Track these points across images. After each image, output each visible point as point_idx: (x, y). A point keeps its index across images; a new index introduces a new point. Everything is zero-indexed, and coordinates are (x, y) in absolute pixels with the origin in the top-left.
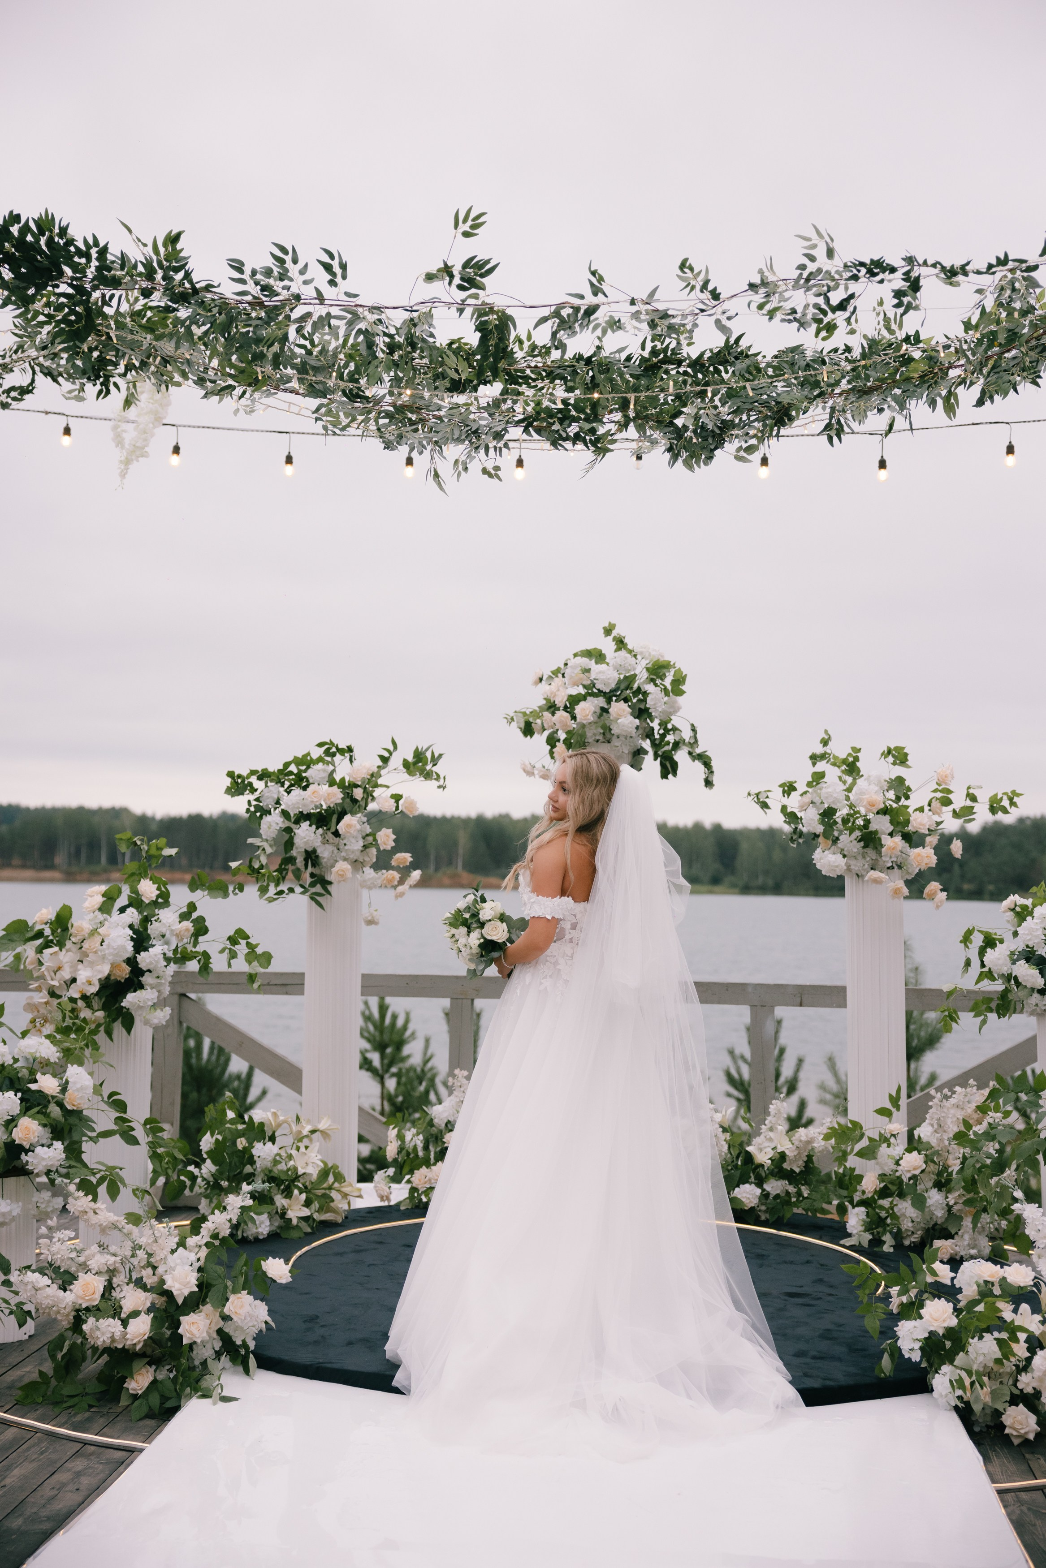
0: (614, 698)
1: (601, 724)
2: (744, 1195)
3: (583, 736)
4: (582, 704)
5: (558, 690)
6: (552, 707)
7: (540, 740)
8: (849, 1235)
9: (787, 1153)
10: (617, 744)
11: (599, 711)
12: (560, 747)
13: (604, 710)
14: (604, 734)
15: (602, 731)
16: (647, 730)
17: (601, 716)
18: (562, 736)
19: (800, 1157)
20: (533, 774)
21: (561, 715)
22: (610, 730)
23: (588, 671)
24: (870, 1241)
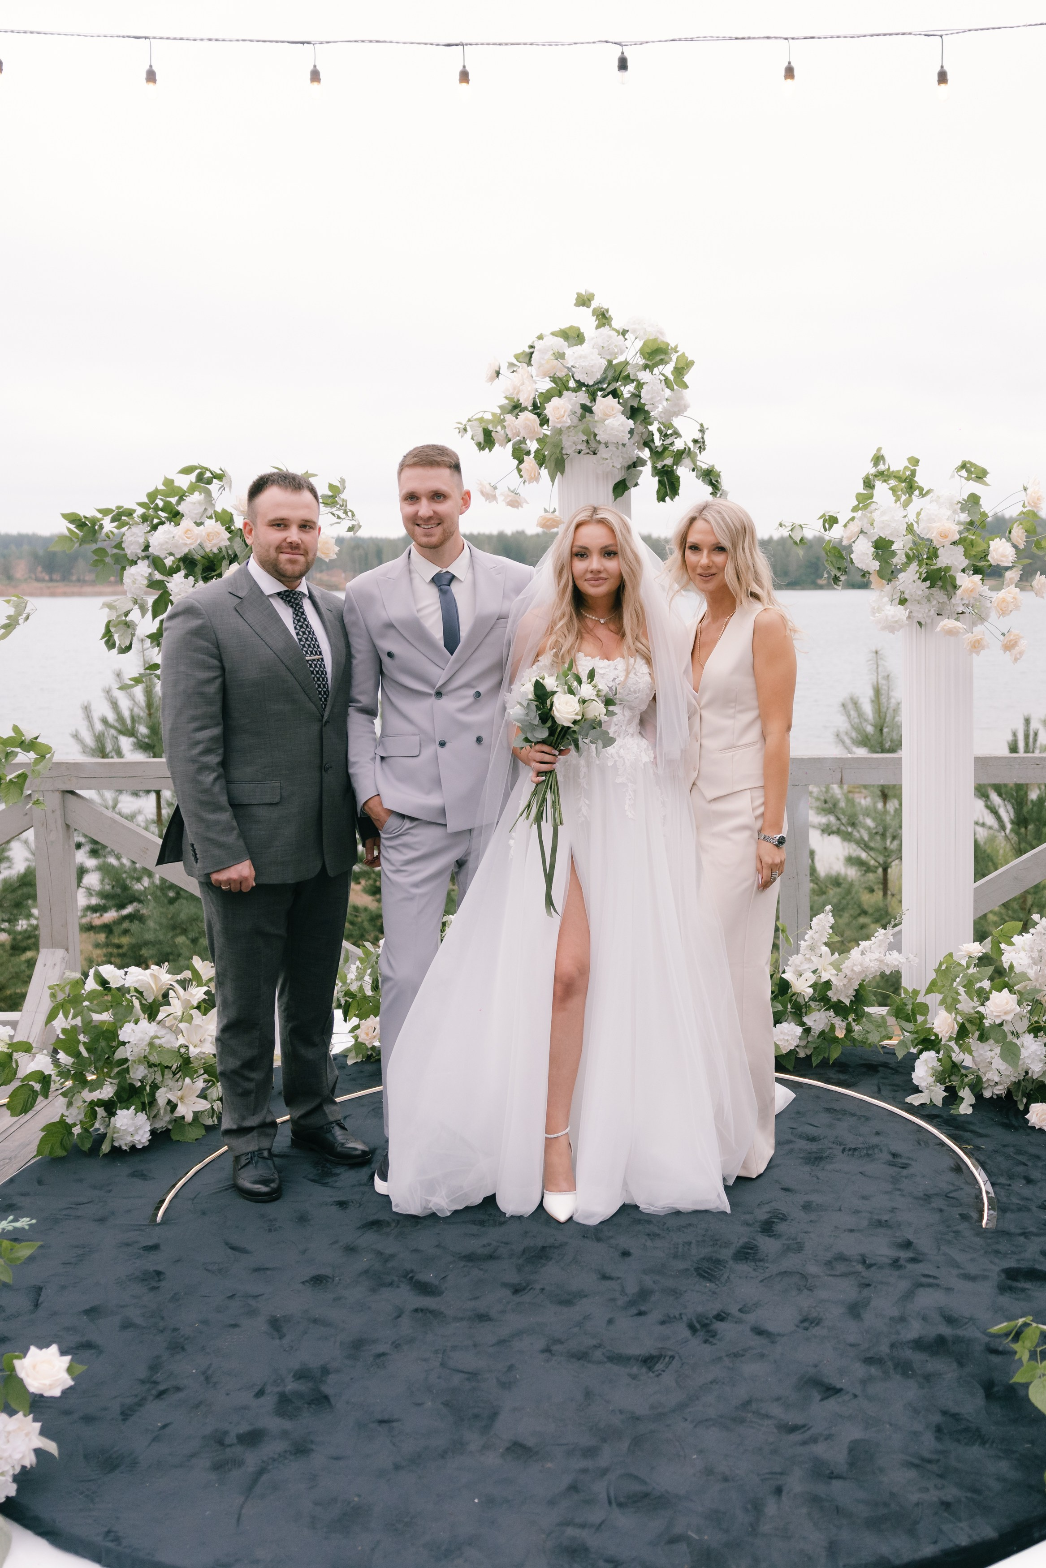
0: (599, 393)
1: (582, 427)
2: (781, 1037)
3: (558, 446)
4: (555, 400)
5: (523, 384)
6: (516, 408)
7: (503, 453)
8: (916, 1090)
9: (834, 981)
10: (605, 456)
11: (579, 411)
12: (530, 461)
13: (587, 409)
14: (587, 442)
15: (585, 438)
16: (645, 437)
17: (582, 417)
18: (533, 446)
19: (851, 985)
20: (494, 497)
21: (528, 418)
22: (595, 435)
23: (560, 356)
24: (944, 1098)
